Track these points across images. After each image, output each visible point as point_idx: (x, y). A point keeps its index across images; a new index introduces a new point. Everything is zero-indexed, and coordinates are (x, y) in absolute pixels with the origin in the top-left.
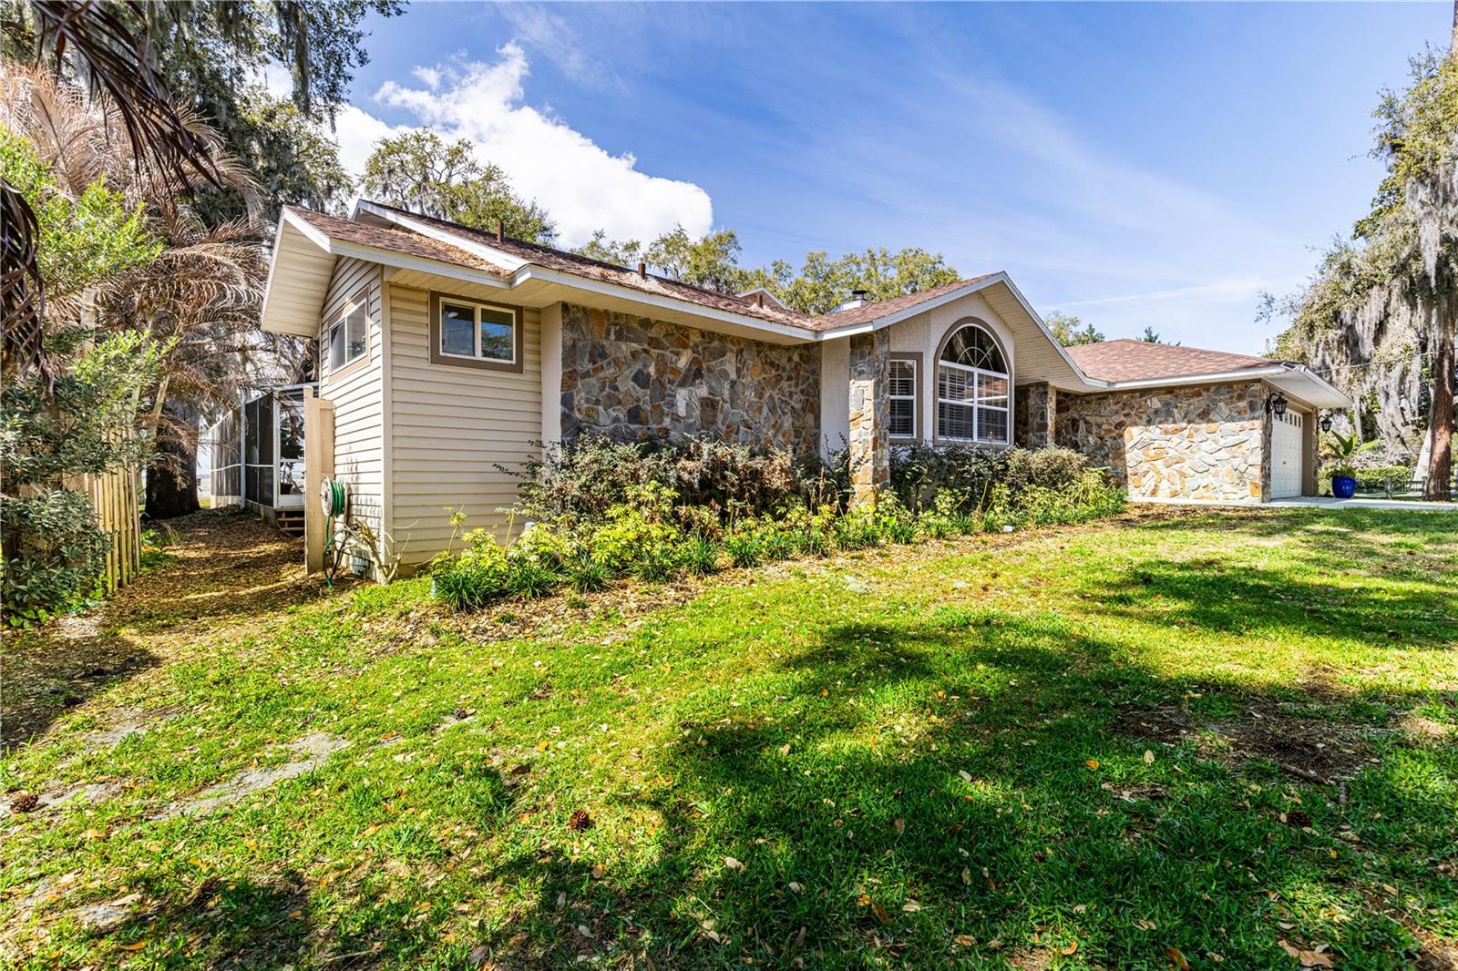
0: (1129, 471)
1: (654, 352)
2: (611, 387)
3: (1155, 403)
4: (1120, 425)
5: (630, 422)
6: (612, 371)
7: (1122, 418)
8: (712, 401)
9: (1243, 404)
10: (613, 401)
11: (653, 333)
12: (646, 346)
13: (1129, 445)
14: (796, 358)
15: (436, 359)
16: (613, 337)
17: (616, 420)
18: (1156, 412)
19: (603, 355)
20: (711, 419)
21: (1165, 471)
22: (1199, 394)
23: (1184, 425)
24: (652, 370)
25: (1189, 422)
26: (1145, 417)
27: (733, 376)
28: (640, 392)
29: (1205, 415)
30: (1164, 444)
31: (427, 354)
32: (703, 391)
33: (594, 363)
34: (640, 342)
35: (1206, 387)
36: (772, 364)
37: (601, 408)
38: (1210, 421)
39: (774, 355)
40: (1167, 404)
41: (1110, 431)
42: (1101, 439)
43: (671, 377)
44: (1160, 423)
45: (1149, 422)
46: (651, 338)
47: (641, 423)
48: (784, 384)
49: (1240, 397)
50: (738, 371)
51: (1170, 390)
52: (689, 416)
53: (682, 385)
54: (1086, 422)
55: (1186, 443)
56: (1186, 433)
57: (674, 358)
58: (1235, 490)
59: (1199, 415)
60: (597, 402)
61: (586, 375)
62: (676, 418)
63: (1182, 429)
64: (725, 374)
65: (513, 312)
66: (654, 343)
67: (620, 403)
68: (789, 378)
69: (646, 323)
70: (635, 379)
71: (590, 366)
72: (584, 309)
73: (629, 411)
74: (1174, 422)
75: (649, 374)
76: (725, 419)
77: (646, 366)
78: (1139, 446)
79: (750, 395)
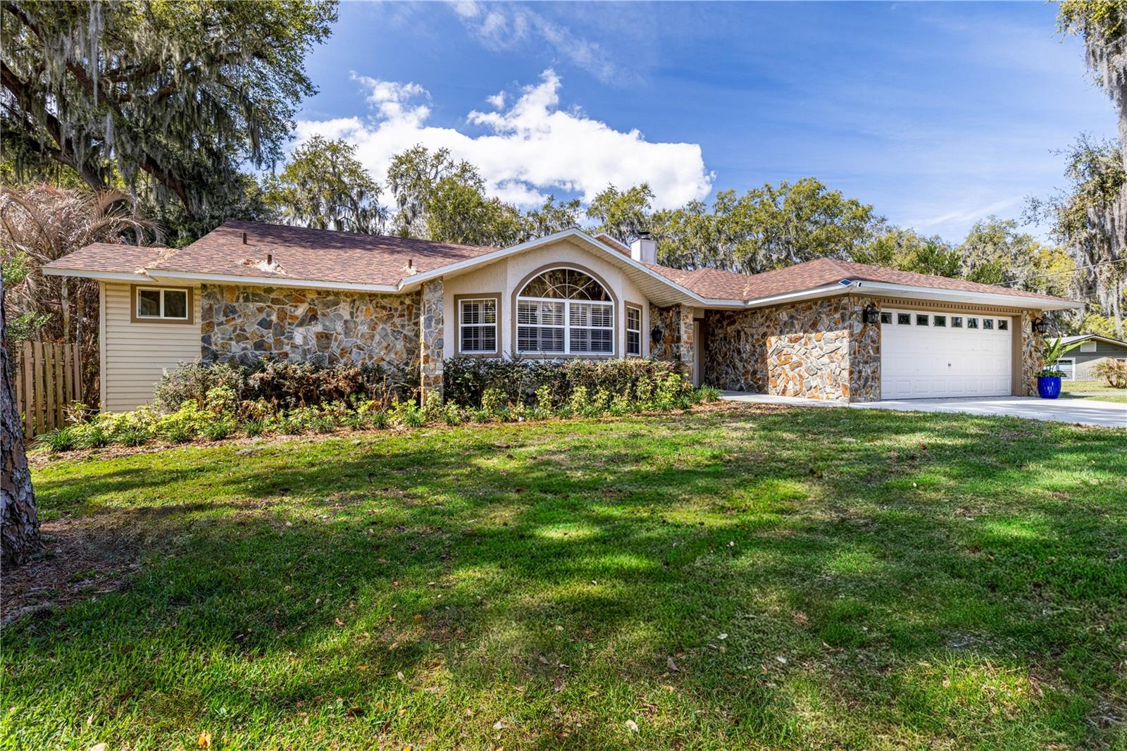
0: (770, 375)
1: (276, 307)
2: (240, 330)
3: (784, 316)
4: (765, 335)
5: (255, 349)
6: (241, 320)
7: (765, 329)
8: (326, 334)
9: (837, 316)
10: (241, 337)
11: (273, 296)
12: (269, 304)
13: (770, 351)
14: (408, 301)
15: (134, 320)
16: (241, 300)
17: (244, 349)
18: (785, 323)
19: (234, 311)
20: (326, 346)
21: (791, 374)
22: (810, 308)
23: (801, 334)
24: (274, 318)
25: (805, 332)
26: (779, 330)
27: (347, 317)
28: (265, 332)
29: (814, 326)
30: (789, 350)
31: (129, 318)
32: (319, 328)
33: (227, 317)
34: (265, 302)
35: (814, 301)
36: (384, 308)
37: (233, 343)
38: (818, 331)
39: (384, 302)
40: (792, 317)
41: (758, 340)
42: (754, 346)
43: (290, 321)
44: (787, 333)
45: (781, 332)
46: (272, 299)
47: (265, 350)
48: (397, 321)
49: (836, 310)
50: (352, 314)
51: (793, 304)
52: (306, 343)
53: (301, 324)
54: (745, 333)
55: (803, 350)
56: (803, 341)
57: (293, 309)
58: (833, 391)
59: (810, 326)
60: (231, 339)
61: (221, 324)
62: (294, 347)
63: (801, 338)
64: (340, 317)
65: (186, 291)
66: (275, 301)
67: (247, 339)
68: (402, 316)
69: (269, 290)
70: (260, 324)
71: (225, 318)
72: (219, 286)
73: (255, 344)
74: (796, 333)
75: (271, 321)
76: (339, 345)
77: (268, 315)
78: (775, 352)
79: (364, 329)
